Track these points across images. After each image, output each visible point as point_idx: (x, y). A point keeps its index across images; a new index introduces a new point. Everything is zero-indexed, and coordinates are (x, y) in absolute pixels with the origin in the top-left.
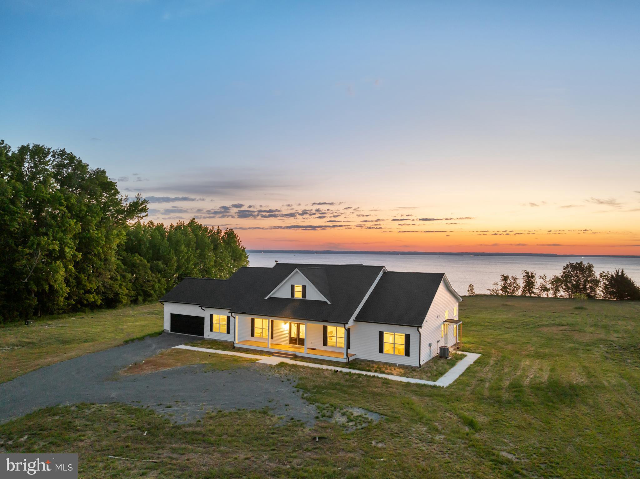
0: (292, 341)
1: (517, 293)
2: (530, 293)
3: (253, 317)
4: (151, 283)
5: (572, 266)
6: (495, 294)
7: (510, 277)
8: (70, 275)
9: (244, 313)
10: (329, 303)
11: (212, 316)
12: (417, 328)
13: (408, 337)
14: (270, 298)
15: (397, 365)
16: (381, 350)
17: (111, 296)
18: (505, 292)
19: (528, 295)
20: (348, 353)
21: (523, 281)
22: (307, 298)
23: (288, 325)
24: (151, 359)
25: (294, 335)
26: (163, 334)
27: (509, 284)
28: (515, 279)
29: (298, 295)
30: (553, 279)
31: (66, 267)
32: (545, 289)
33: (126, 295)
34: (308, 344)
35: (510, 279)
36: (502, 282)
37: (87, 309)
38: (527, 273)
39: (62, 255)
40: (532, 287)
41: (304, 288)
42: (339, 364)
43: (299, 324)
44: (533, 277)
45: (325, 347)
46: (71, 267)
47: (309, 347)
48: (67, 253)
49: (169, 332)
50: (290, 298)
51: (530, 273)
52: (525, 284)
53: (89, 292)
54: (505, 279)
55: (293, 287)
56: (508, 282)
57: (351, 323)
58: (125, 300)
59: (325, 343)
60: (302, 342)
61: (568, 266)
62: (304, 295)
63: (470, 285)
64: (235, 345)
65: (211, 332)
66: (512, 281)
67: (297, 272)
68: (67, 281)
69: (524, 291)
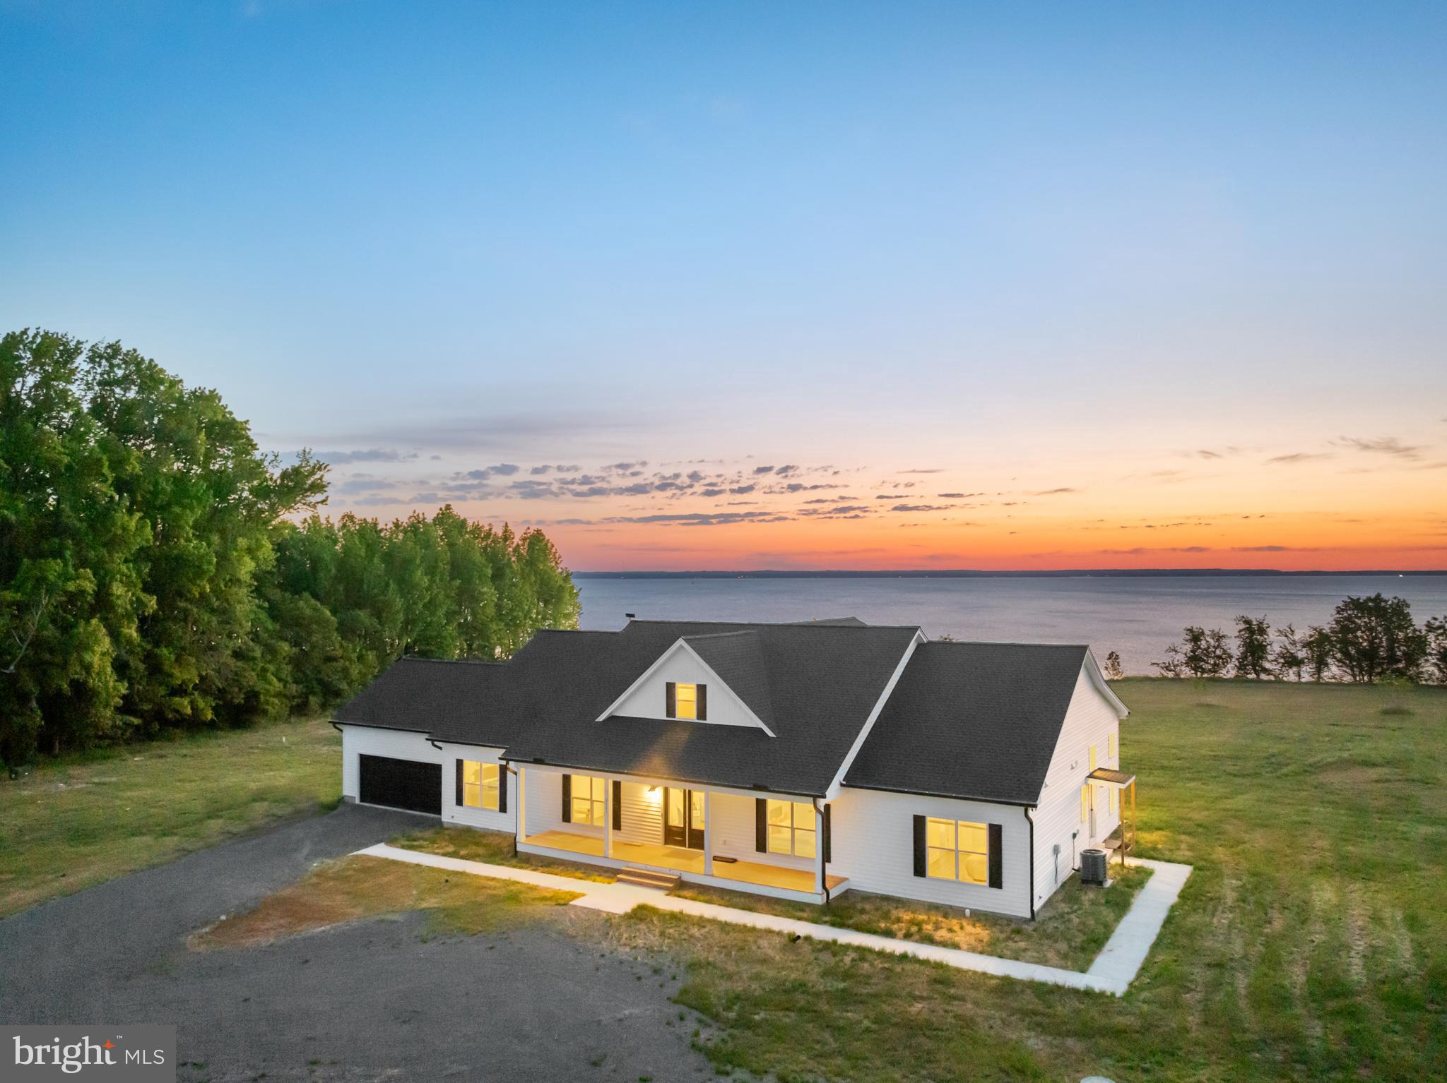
0: (672, 835)
1: (1224, 671)
2: (1257, 673)
3: (567, 771)
4: (341, 663)
5: (1356, 604)
6: (1171, 675)
7: (1207, 632)
8: (131, 652)
9: (538, 761)
10: (771, 734)
11: (460, 764)
12: (1023, 809)
13: (995, 833)
14: (612, 718)
15: (968, 912)
16: (920, 869)
17: (240, 699)
18: (1196, 669)
19: (1252, 676)
20: (827, 872)
21: (1238, 642)
22: (712, 719)
23: (659, 793)
24: (287, 892)
25: (676, 820)
26: (341, 809)
27: (1206, 649)
28: (1219, 638)
29: (686, 711)
30: (1311, 636)
31: (115, 635)
32: (1291, 661)
33: (278, 695)
34: (714, 844)
35: (1208, 639)
36: (1188, 647)
37: (177, 731)
38: (1248, 622)
39: (102, 604)
40: (1261, 658)
41: (702, 690)
42: (803, 910)
43: (690, 790)
44: (1262, 631)
45: (761, 855)
46: (132, 631)
47: (718, 854)
48: (118, 597)
49: (357, 801)
50: (665, 718)
51: (1255, 623)
52: (1242, 649)
53: (180, 691)
54: (1195, 637)
55: (670, 688)
56: (1203, 644)
57: (834, 792)
58: (274, 705)
59: (761, 846)
60: (697, 840)
61: (1346, 604)
62: (702, 713)
63: (1111, 655)
64: (519, 848)
65: (459, 808)
66: (1212, 642)
67: (681, 647)
68: (121, 668)
69: (1241, 667)
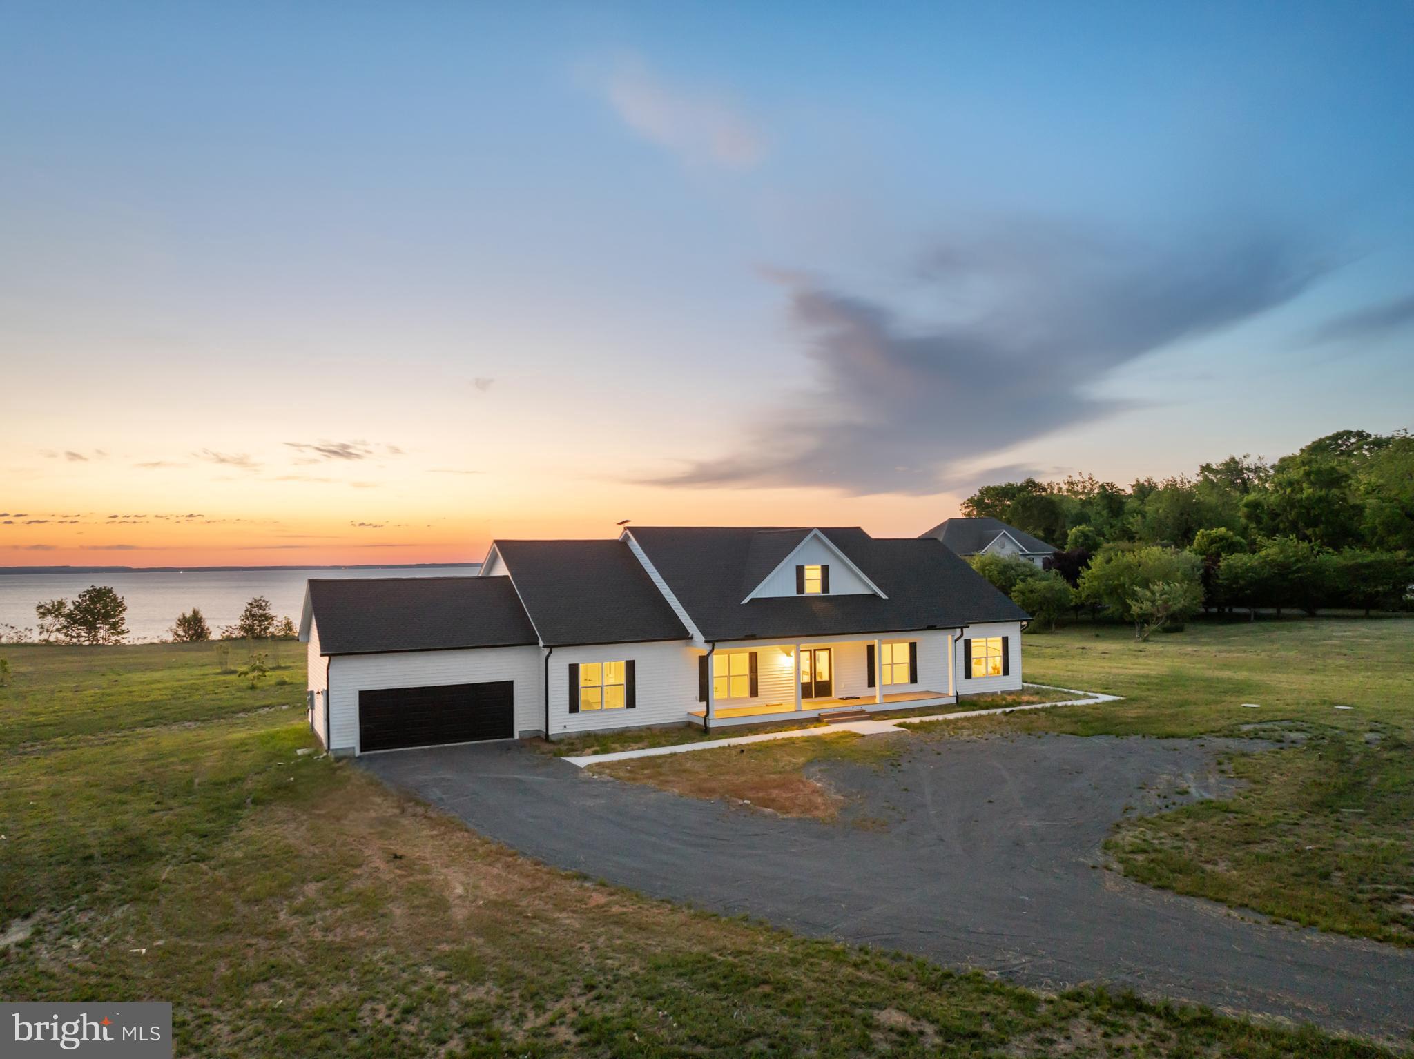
10: (884, 596)
11: (574, 670)
12: (1020, 623)
13: (1006, 643)
14: (754, 600)
15: (999, 693)
16: (968, 673)
22: (832, 592)
25: (805, 677)
29: (813, 587)
41: (825, 570)
43: (815, 650)
45: (872, 689)
49: (358, 753)
50: (795, 594)
55: (800, 571)
59: (871, 683)
60: (823, 689)
62: (825, 586)
64: (711, 724)
65: (574, 715)
67: (815, 535)
